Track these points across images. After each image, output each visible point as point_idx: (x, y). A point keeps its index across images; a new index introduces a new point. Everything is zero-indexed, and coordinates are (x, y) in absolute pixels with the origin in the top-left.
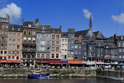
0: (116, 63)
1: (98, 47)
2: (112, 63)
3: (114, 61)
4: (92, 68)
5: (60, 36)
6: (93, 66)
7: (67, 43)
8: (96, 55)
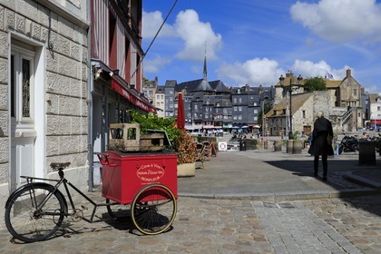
0: (230, 126)
1: (206, 105)
2: (224, 126)
3: (226, 124)
4: (193, 133)
5: (154, 91)
6: (196, 130)
7: (163, 101)
8: (204, 116)
